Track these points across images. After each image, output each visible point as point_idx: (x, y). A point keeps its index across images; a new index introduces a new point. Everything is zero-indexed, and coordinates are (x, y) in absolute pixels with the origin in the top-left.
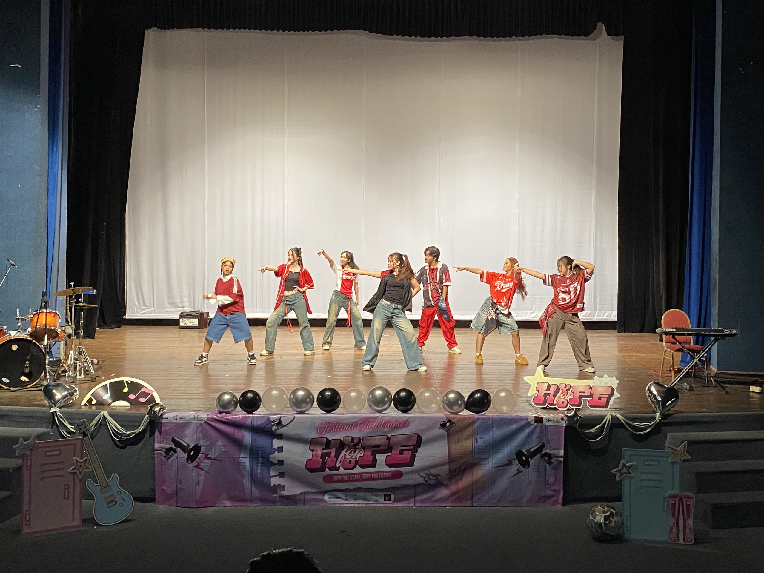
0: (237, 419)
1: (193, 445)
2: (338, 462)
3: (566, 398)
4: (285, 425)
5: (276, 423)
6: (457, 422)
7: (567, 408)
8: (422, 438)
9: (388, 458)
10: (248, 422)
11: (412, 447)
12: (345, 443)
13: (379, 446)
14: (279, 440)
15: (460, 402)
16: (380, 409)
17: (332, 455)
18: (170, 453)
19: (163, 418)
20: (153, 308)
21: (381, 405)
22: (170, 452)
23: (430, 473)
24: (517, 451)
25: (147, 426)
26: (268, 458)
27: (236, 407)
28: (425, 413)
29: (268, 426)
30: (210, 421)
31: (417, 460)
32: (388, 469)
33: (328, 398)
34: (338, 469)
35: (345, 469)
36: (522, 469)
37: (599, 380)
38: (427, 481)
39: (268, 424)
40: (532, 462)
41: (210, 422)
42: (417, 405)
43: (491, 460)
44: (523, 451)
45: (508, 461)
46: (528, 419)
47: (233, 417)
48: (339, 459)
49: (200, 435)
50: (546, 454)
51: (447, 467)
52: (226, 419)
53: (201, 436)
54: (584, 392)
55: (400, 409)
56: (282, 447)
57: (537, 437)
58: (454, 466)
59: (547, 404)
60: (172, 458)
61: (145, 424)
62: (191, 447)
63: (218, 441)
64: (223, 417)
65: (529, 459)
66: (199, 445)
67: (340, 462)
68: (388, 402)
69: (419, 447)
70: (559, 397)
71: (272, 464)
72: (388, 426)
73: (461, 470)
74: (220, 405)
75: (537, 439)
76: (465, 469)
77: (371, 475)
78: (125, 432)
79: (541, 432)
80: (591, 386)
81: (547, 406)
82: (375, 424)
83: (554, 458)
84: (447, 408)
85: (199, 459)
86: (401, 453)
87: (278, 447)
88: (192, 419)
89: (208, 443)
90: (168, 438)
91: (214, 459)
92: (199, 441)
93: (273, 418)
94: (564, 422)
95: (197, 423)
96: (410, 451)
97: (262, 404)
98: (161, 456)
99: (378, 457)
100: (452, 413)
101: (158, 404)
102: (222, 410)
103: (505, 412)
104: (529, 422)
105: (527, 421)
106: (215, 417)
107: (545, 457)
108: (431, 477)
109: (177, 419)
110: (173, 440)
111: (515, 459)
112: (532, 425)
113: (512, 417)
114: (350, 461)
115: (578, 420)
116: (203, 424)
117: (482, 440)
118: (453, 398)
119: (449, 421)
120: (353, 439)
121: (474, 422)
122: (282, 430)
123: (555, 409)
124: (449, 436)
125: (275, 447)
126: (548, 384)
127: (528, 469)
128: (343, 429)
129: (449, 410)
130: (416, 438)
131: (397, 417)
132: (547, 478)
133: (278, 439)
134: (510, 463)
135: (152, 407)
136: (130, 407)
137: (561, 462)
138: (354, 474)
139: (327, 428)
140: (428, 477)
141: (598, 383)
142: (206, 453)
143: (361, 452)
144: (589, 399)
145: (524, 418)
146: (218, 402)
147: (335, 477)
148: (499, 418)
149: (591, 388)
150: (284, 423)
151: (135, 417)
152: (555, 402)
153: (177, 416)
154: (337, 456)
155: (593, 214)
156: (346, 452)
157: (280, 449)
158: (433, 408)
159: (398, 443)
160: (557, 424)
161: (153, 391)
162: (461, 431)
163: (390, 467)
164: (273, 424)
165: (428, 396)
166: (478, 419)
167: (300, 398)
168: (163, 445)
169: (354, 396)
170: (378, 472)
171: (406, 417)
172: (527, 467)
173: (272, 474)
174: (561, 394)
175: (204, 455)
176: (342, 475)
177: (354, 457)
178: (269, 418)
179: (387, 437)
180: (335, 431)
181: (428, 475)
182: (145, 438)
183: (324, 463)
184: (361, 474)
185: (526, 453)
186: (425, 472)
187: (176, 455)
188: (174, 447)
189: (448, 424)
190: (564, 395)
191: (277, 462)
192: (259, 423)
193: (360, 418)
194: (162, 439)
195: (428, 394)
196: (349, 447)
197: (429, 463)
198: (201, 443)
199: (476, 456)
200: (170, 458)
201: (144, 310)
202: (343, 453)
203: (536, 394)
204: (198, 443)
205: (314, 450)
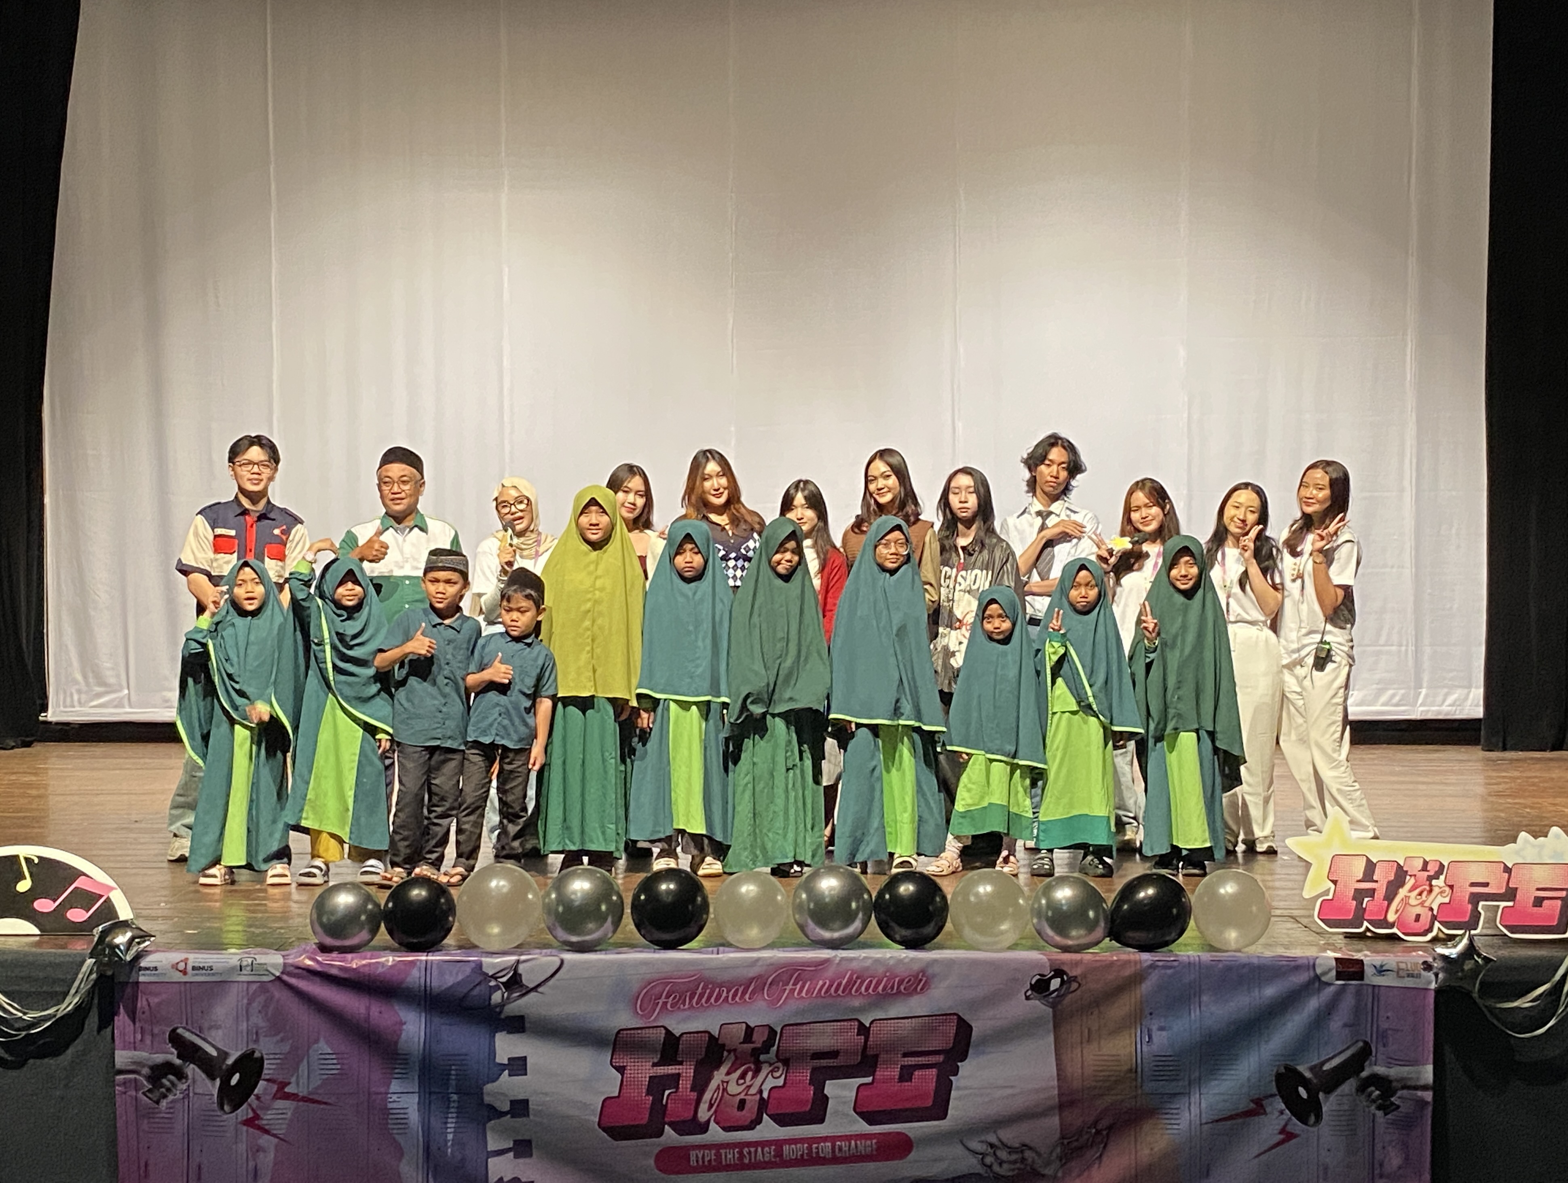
0: (380, 970)
1: (239, 1053)
2: (704, 1106)
3: (1427, 904)
4: (531, 986)
5: (504, 979)
6: (1084, 976)
7: (1429, 937)
8: (970, 1028)
9: (864, 1093)
10: (415, 978)
11: (941, 1058)
12: (724, 1045)
13: (833, 1054)
14: (511, 1036)
15: (1091, 914)
16: (836, 935)
17: (685, 1084)
18: (164, 1081)
19: (140, 969)
20: (126, 692)
21: (837, 924)
22: (165, 1076)
23: (1000, 1141)
24: (1282, 1070)
25: (90, 993)
26: (480, 1094)
27: (374, 931)
28: (979, 950)
29: (476, 992)
30: (289, 974)
31: (959, 1098)
32: (863, 1127)
33: (670, 899)
34: (704, 1128)
35: (726, 1129)
36: (1296, 1126)
37: (1534, 846)
38: (990, 1167)
39: (479, 984)
40: (1329, 1104)
41: (293, 981)
42: (952, 922)
43: (1195, 1098)
44: (1301, 1068)
45: (1252, 1101)
46: (1314, 965)
47: (364, 962)
48: (707, 1096)
49: (258, 1020)
50: (1376, 1080)
51: (1054, 1121)
52: (341, 968)
53: (262, 1023)
54: (1486, 885)
55: (898, 937)
56: (524, 1059)
57: (1345, 1025)
58: (1076, 1118)
59: (1366, 924)
60: (171, 1097)
61: (84, 988)
62: (230, 1061)
63: (317, 1041)
64: (335, 962)
65: (1321, 1095)
66: (257, 1055)
67: (711, 1106)
68: (860, 915)
69: (964, 1057)
70: (1406, 901)
71: (495, 1113)
72: (863, 989)
73: (1098, 1132)
74: (322, 925)
75: (1347, 1030)
76: (1110, 1128)
77: (810, 1148)
78: (20, 1015)
79: (1357, 1010)
80: (1510, 866)
81: (1368, 929)
82: (821, 983)
83: (1399, 1093)
84: (1050, 932)
85: (258, 1098)
86: (906, 1074)
87: (509, 1059)
88: (233, 969)
89: (286, 1048)
90: (156, 1030)
91: (305, 1099)
92: (257, 1041)
93: (494, 965)
94: (1431, 975)
95: (248, 982)
96: (934, 1071)
97: (456, 924)
98: (137, 1090)
99: (831, 1088)
100: (1066, 949)
101: (125, 925)
102: (329, 941)
103: (1233, 946)
104: (1317, 978)
105: (1312, 974)
106: (309, 962)
107: (1373, 1088)
108: (1003, 1154)
109: (184, 972)
110: (175, 1039)
111: (1272, 1096)
112: (1329, 984)
113: (1263, 961)
114: (742, 1104)
115: (1477, 969)
116: (270, 985)
117: (1164, 1033)
118: (1067, 899)
119: (1059, 973)
120: (749, 1031)
121: (1139, 977)
122: (520, 1005)
123: (1393, 938)
124: (1058, 1022)
125: (502, 1057)
126: (1369, 861)
127: (1315, 1129)
128: (716, 1000)
129: (1058, 939)
130: (951, 1029)
131: (892, 962)
132: (1378, 1155)
133: (509, 1032)
134: (1257, 1108)
135: (104, 934)
136: (37, 938)
137: (1422, 1103)
138: (756, 1144)
139: (668, 997)
140: (995, 1153)
141: (1530, 856)
142: (280, 1078)
143: (777, 1074)
144: (1503, 904)
145: (1300, 962)
146: (315, 916)
147: (693, 1154)
148: (1220, 965)
149: (1507, 870)
150: (528, 980)
151: (51, 965)
152: (1391, 917)
153: (186, 961)
154: (700, 1086)
155: (1411, 402)
156: (728, 1073)
157: (518, 1066)
158: (1002, 933)
159: (891, 1047)
160: (1409, 983)
161: (112, 889)
162: (1098, 1006)
163: (871, 1123)
164: (493, 983)
165: (987, 894)
166: (1153, 966)
167: (577, 903)
168: (142, 1055)
169: (752, 895)
170: (833, 1139)
171: (920, 960)
172: (1312, 1119)
173: (493, 1144)
174: (1410, 891)
175: (275, 1088)
176: (718, 1147)
177: (753, 1091)
178: (480, 965)
179: (861, 1024)
180: (691, 1007)
181: (992, 1146)
182: (85, 1035)
183: (659, 1111)
184: (779, 1144)
185: (1308, 1075)
186: (983, 1138)
187: (184, 1087)
188: (178, 1062)
189: (1055, 983)
190: (1420, 894)
191: (506, 1107)
192: (450, 980)
193: (772, 964)
194: (139, 1036)
195: (989, 888)
196: (736, 1058)
197: (994, 1110)
198: (266, 1048)
199: (1149, 1086)
200: (165, 1096)
201: (99, 695)
202: (719, 1076)
203: (1329, 890)
204: (251, 1046)
205: (624, 1068)
